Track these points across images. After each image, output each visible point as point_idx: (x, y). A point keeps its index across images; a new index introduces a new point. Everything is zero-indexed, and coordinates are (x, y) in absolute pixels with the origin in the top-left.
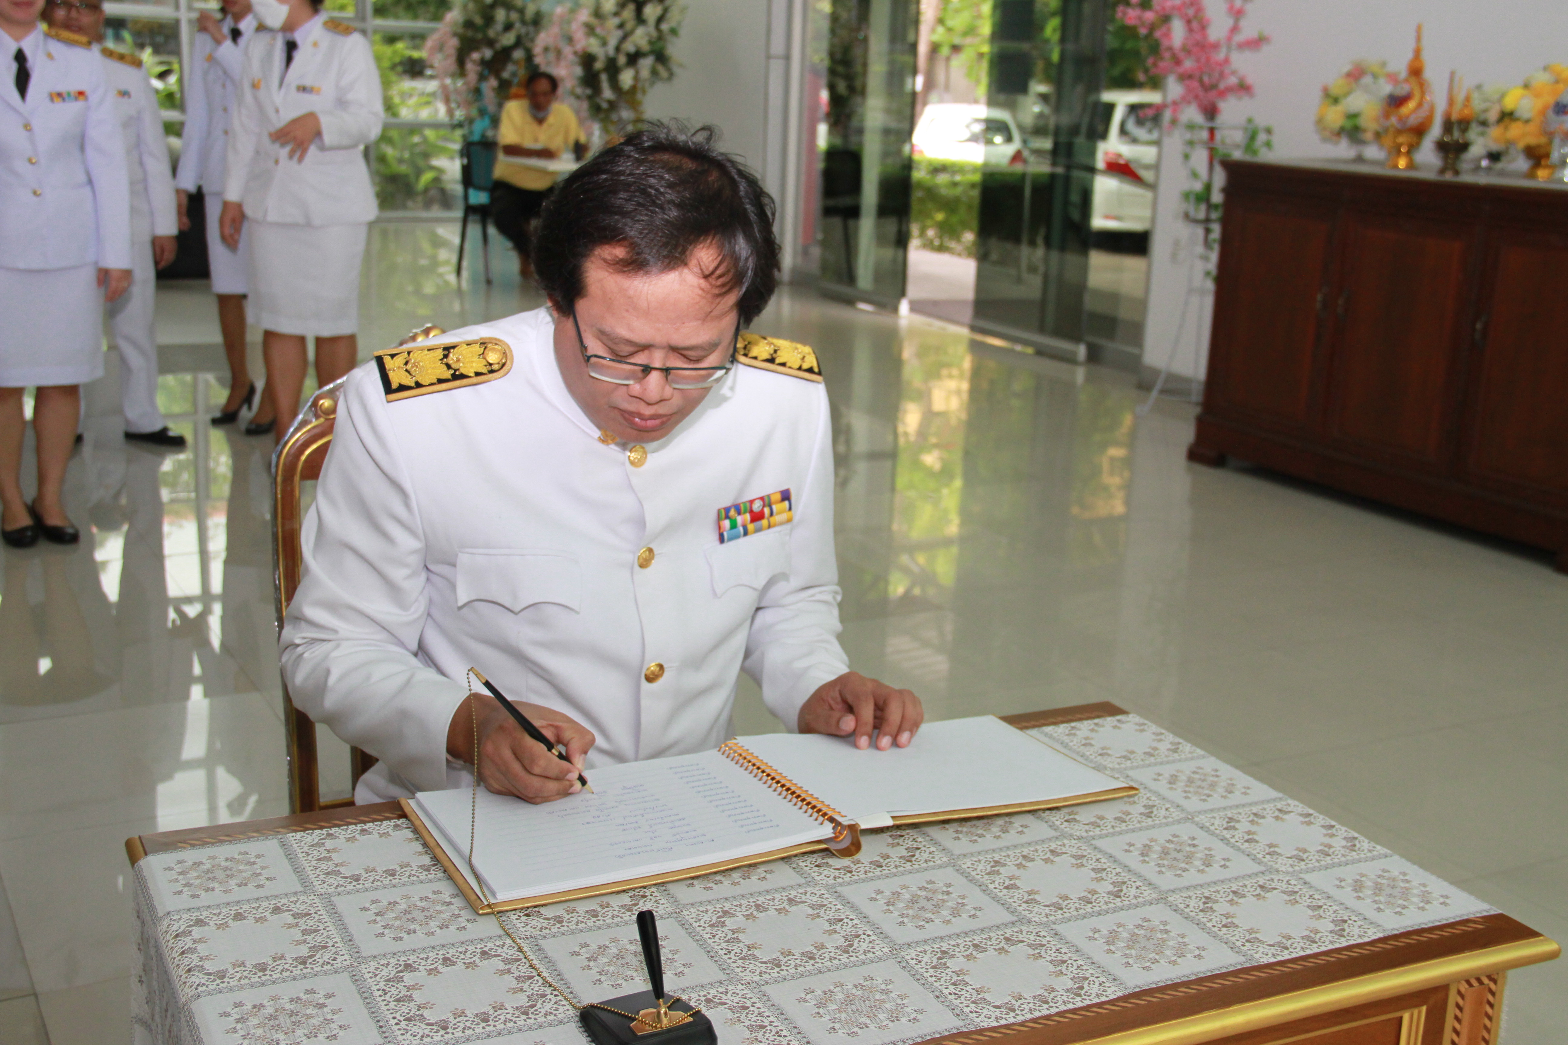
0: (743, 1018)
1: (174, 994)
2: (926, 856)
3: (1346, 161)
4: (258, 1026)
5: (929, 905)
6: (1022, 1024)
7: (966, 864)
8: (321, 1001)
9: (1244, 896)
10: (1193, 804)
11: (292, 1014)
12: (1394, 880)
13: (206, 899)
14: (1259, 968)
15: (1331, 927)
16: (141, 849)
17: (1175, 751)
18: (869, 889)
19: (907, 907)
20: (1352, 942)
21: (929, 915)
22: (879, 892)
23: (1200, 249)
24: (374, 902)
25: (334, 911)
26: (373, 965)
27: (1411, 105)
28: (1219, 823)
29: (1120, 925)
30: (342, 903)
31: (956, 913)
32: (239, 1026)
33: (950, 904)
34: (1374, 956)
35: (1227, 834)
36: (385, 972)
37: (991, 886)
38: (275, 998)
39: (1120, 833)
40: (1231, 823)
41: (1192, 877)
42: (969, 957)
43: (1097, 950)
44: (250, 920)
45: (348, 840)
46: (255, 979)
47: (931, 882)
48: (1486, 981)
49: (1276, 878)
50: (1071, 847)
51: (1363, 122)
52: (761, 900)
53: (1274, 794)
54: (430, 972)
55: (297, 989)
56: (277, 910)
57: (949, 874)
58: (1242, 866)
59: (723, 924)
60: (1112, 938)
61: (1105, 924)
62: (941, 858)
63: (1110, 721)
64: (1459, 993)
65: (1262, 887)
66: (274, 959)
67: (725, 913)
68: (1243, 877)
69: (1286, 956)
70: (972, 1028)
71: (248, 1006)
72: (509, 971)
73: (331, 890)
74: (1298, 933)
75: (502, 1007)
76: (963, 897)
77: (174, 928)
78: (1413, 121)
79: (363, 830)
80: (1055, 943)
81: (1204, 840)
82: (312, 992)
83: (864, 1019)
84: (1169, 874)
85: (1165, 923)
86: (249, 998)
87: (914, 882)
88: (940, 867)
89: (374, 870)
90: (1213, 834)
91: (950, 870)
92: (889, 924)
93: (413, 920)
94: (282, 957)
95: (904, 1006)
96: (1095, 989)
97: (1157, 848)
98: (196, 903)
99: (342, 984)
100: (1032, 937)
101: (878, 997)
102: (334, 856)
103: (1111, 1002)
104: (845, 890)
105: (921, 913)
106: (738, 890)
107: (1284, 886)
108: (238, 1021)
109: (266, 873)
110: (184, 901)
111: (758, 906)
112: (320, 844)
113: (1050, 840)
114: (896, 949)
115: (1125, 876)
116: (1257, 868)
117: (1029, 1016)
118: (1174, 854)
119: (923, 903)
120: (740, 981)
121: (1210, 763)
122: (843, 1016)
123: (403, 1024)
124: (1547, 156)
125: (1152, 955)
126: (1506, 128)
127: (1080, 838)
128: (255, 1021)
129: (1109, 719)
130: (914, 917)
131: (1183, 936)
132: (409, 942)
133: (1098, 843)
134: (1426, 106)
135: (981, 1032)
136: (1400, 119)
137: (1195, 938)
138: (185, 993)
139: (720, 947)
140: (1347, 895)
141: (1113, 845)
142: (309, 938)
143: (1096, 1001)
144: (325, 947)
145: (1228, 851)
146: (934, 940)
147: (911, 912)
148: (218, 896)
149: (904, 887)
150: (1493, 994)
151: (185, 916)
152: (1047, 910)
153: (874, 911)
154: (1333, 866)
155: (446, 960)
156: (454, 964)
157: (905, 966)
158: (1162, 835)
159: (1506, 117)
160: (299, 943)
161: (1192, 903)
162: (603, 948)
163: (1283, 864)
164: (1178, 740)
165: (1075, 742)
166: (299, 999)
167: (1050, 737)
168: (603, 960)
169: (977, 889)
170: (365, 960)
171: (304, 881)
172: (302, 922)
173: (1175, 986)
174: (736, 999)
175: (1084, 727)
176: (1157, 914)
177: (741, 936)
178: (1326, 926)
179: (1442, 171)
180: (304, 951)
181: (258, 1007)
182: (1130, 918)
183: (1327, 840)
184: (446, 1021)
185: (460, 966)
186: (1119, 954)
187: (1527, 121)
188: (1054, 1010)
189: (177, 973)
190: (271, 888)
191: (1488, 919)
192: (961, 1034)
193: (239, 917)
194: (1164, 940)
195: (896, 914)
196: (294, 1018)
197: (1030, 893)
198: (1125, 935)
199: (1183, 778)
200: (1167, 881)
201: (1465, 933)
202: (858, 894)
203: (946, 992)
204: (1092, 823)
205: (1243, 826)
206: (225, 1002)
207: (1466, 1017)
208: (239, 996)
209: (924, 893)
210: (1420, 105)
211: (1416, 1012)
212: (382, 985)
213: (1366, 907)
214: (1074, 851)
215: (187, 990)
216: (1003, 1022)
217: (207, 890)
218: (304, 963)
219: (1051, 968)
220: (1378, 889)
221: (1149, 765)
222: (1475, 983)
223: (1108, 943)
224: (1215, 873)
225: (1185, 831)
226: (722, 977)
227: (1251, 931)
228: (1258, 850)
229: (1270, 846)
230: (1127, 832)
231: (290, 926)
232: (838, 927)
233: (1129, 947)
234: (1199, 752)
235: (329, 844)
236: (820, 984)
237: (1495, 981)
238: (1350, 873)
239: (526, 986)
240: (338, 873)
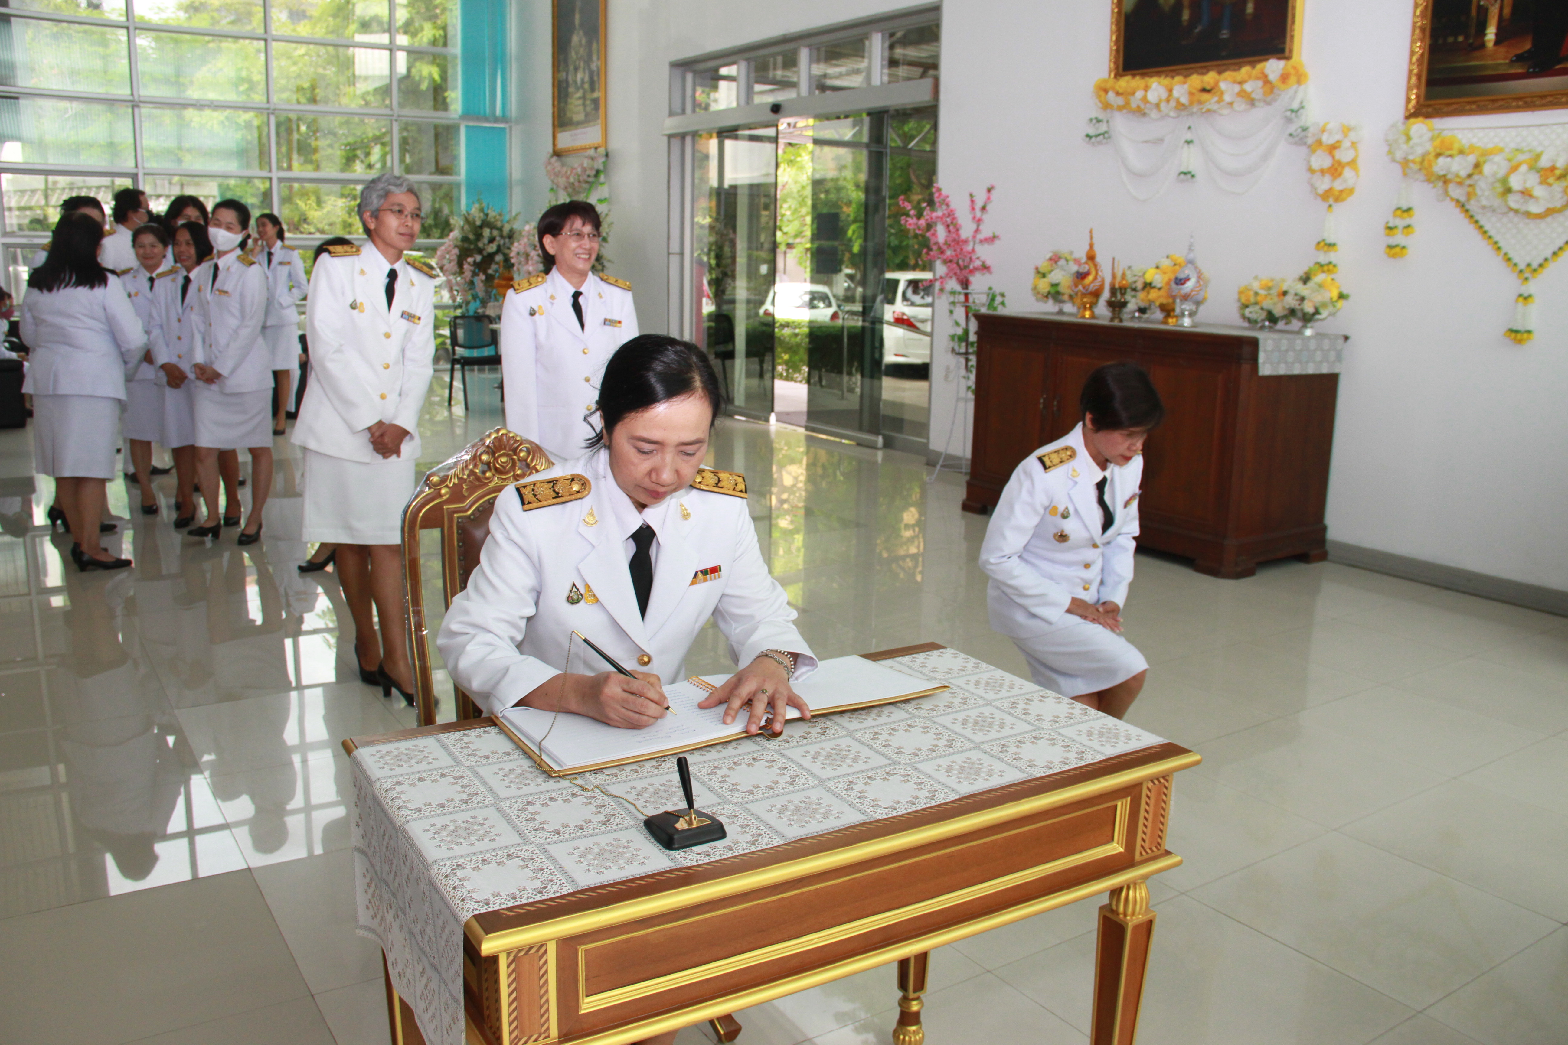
0: (735, 821)
1: (391, 822)
2: (833, 731)
3: (1052, 314)
4: (447, 836)
5: (838, 758)
6: (902, 816)
7: (858, 735)
8: (482, 822)
9: (1024, 743)
10: (991, 696)
11: (465, 829)
12: (1110, 729)
13: (398, 771)
14: (1037, 779)
15: (1076, 756)
16: (352, 745)
17: (977, 667)
18: (800, 751)
19: (825, 759)
20: (1088, 763)
21: (838, 763)
22: (807, 752)
23: (963, 372)
24: (501, 769)
25: (478, 775)
26: (508, 803)
27: (1090, 278)
28: (1006, 705)
29: (953, 762)
30: (481, 771)
31: (855, 760)
32: (436, 836)
33: (851, 756)
34: (1100, 769)
35: (1012, 711)
36: (516, 806)
37: (875, 746)
38: (454, 821)
39: (949, 714)
40: (1014, 705)
41: (993, 735)
42: (866, 784)
43: (941, 776)
44: (428, 781)
45: (477, 737)
46: (439, 812)
47: (838, 745)
48: (1162, 780)
49: (1042, 732)
50: (920, 722)
51: (1061, 289)
52: (736, 760)
53: (1037, 688)
54: (543, 805)
55: (467, 816)
56: (443, 775)
57: (848, 741)
58: (1022, 727)
59: (716, 773)
60: (949, 769)
61: (945, 762)
62: (842, 732)
63: (936, 653)
64: (1148, 789)
65: (1034, 738)
66: (448, 801)
67: (716, 767)
68: (1023, 733)
69: (1051, 772)
70: (872, 820)
71: (439, 826)
72: (590, 803)
73: (473, 764)
74: (1057, 760)
75: (590, 821)
76: (858, 752)
77: (385, 786)
78: (1092, 288)
79: (485, 731)
80: (916, 774)
81: (998, 715)
82: (475, 817)
83: (808, 819)
84: (980, 734)
85: (980, 760)
86: (439, 822)
87: (828, 746)
88: (842, 737)
89: (496, 752)
90: (1004, 711)
91: (848, 738)
92: (816, 768)
93: (527, 778)
94: (452, 800)
95: (831, 811)
96: (942, 796)
97: (971, 721)
98: (393, 773)
99: (491, 812)
100: (902, 771)
101: (814, 806)
102: (470, 746)
103: (953, 802)
104: (786, 752)
105: (834, 762)
106: (721, 755)
107: (1047, 736)
108: (435, 833)
109: (431, 756)
110: (386, 772)
111: (735, 763)
112: (460, 740)
113: (907, 719)
114: (822, 782)
115: (954, 736)
116: (1031, 728)
117: (905, 812)
118: (981, 723)
119: (835, 756)
120: (730, 802)
121: (999, 673)
122: (795, 817)
123: (533, 832)
124: (1173, 310)
125: (974, 777)
126: (1148, 293)
127: (924, 718)
128: (444, 833)
129: (935, 652)
130: (830, 764)
131: (991, 766)
132: (526, 790)
133: (936, 720)
134: (1099, 279)
135: (878, 821)
136: (1084, 288)
137: (998, 766)
138: (399, 821)
139: (716, 786)
140: (1084, 739)
141: (946, 720)
142: (466, 790)
143: (943, 802)
144: (477, 794)
145: (1013, 720)
146: (844, 776)
147: (828, 762)
148: (405, 769)
149: (822, 749)
150: (1166, 788)
151: (390, 780)
152: (909, 757)
153: (807, 762)
154: (1075, 724)
155: (551, 799)
156: (556, 800)
157: (829, 790)
158: (973, 713)
159: (1148, 286)
160: (460, 792)
161: (995, 748)
162: (645, 789)
163: (1046, 725)
164: (978, 661)
165: (916, 665)
166: (468, 821)
167: (901, 663)
168: (646, 795)
169: (867, 748)
170: (503, 800)
171: (455, 759)
172: (459, 781)
173: (989, 791)
174: (730, 812)
175: (921, 657)
176: (975, 755)
177: (727, 779)
178: (1072, 756)
179: (1112, 319)
180: (465, 796)
181: (445, 826)
182: (959, 759)
183: (1070, 711)
184: (558, 830)
185: (560, 802)
186: (954, 777)
187: (1160, 289)
188: (919, 808)
189: (392, 811)
190: (436, 764)
191: (1162, 746)
192: (866, 823)
193: (421, 779)
194: (980, 769)
195: (819, 763)
196: (468, 831)
197: (898, 748)
198: (957, 767)
199: (983, 682)
200: (979, 737)
201: (1151, 754)
202: (795, 753)
203: (855, 802)
204: (932, 709)
205: (1021, 706)
206: (425, 824)
207: (1152, 802)
208: (433, 821)
209: (834, 752)
210: (1095, 278)
211: (1124, 801)
212: (516, 812)
213: (1095, 744)
214: (922, 725)
215: (400, 818)
216: (890, 816)
217: (399, 766)
218: (466, 803)
219: (915, 787)
220: (1101, 734)
221: (962, 676)
222: (1156, 782)
223: (947, 772)
224: (1006, 731)
225: (987, 711)
226: (720, 801)
227: (1030, 761)
228: (1030, 718)
229: (1038, 715)
230: (952, 713)
231: (453, 784)
232: (785, 772)
233: (960, 773)
234: (992, 667)
235: (466, 739)
236: (779, 802)
237: (1167, 781)
238: (1084, 727)
239: (602, 810)
240: (475, 755)
